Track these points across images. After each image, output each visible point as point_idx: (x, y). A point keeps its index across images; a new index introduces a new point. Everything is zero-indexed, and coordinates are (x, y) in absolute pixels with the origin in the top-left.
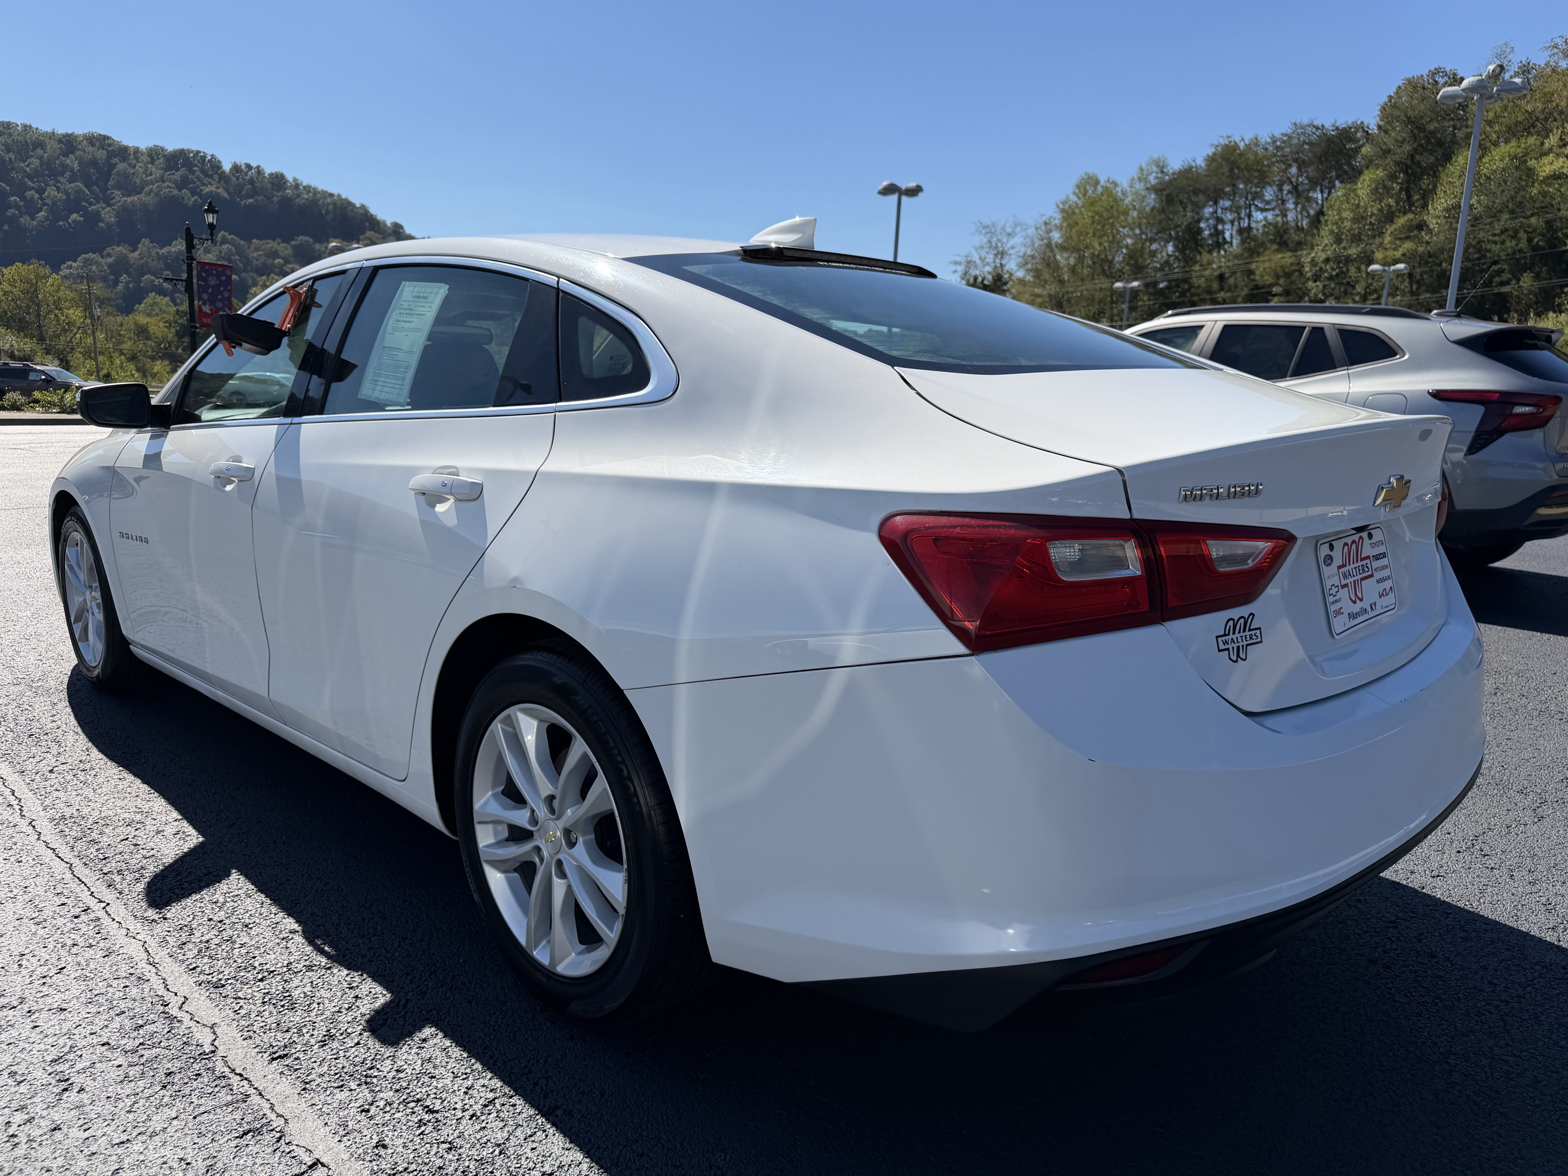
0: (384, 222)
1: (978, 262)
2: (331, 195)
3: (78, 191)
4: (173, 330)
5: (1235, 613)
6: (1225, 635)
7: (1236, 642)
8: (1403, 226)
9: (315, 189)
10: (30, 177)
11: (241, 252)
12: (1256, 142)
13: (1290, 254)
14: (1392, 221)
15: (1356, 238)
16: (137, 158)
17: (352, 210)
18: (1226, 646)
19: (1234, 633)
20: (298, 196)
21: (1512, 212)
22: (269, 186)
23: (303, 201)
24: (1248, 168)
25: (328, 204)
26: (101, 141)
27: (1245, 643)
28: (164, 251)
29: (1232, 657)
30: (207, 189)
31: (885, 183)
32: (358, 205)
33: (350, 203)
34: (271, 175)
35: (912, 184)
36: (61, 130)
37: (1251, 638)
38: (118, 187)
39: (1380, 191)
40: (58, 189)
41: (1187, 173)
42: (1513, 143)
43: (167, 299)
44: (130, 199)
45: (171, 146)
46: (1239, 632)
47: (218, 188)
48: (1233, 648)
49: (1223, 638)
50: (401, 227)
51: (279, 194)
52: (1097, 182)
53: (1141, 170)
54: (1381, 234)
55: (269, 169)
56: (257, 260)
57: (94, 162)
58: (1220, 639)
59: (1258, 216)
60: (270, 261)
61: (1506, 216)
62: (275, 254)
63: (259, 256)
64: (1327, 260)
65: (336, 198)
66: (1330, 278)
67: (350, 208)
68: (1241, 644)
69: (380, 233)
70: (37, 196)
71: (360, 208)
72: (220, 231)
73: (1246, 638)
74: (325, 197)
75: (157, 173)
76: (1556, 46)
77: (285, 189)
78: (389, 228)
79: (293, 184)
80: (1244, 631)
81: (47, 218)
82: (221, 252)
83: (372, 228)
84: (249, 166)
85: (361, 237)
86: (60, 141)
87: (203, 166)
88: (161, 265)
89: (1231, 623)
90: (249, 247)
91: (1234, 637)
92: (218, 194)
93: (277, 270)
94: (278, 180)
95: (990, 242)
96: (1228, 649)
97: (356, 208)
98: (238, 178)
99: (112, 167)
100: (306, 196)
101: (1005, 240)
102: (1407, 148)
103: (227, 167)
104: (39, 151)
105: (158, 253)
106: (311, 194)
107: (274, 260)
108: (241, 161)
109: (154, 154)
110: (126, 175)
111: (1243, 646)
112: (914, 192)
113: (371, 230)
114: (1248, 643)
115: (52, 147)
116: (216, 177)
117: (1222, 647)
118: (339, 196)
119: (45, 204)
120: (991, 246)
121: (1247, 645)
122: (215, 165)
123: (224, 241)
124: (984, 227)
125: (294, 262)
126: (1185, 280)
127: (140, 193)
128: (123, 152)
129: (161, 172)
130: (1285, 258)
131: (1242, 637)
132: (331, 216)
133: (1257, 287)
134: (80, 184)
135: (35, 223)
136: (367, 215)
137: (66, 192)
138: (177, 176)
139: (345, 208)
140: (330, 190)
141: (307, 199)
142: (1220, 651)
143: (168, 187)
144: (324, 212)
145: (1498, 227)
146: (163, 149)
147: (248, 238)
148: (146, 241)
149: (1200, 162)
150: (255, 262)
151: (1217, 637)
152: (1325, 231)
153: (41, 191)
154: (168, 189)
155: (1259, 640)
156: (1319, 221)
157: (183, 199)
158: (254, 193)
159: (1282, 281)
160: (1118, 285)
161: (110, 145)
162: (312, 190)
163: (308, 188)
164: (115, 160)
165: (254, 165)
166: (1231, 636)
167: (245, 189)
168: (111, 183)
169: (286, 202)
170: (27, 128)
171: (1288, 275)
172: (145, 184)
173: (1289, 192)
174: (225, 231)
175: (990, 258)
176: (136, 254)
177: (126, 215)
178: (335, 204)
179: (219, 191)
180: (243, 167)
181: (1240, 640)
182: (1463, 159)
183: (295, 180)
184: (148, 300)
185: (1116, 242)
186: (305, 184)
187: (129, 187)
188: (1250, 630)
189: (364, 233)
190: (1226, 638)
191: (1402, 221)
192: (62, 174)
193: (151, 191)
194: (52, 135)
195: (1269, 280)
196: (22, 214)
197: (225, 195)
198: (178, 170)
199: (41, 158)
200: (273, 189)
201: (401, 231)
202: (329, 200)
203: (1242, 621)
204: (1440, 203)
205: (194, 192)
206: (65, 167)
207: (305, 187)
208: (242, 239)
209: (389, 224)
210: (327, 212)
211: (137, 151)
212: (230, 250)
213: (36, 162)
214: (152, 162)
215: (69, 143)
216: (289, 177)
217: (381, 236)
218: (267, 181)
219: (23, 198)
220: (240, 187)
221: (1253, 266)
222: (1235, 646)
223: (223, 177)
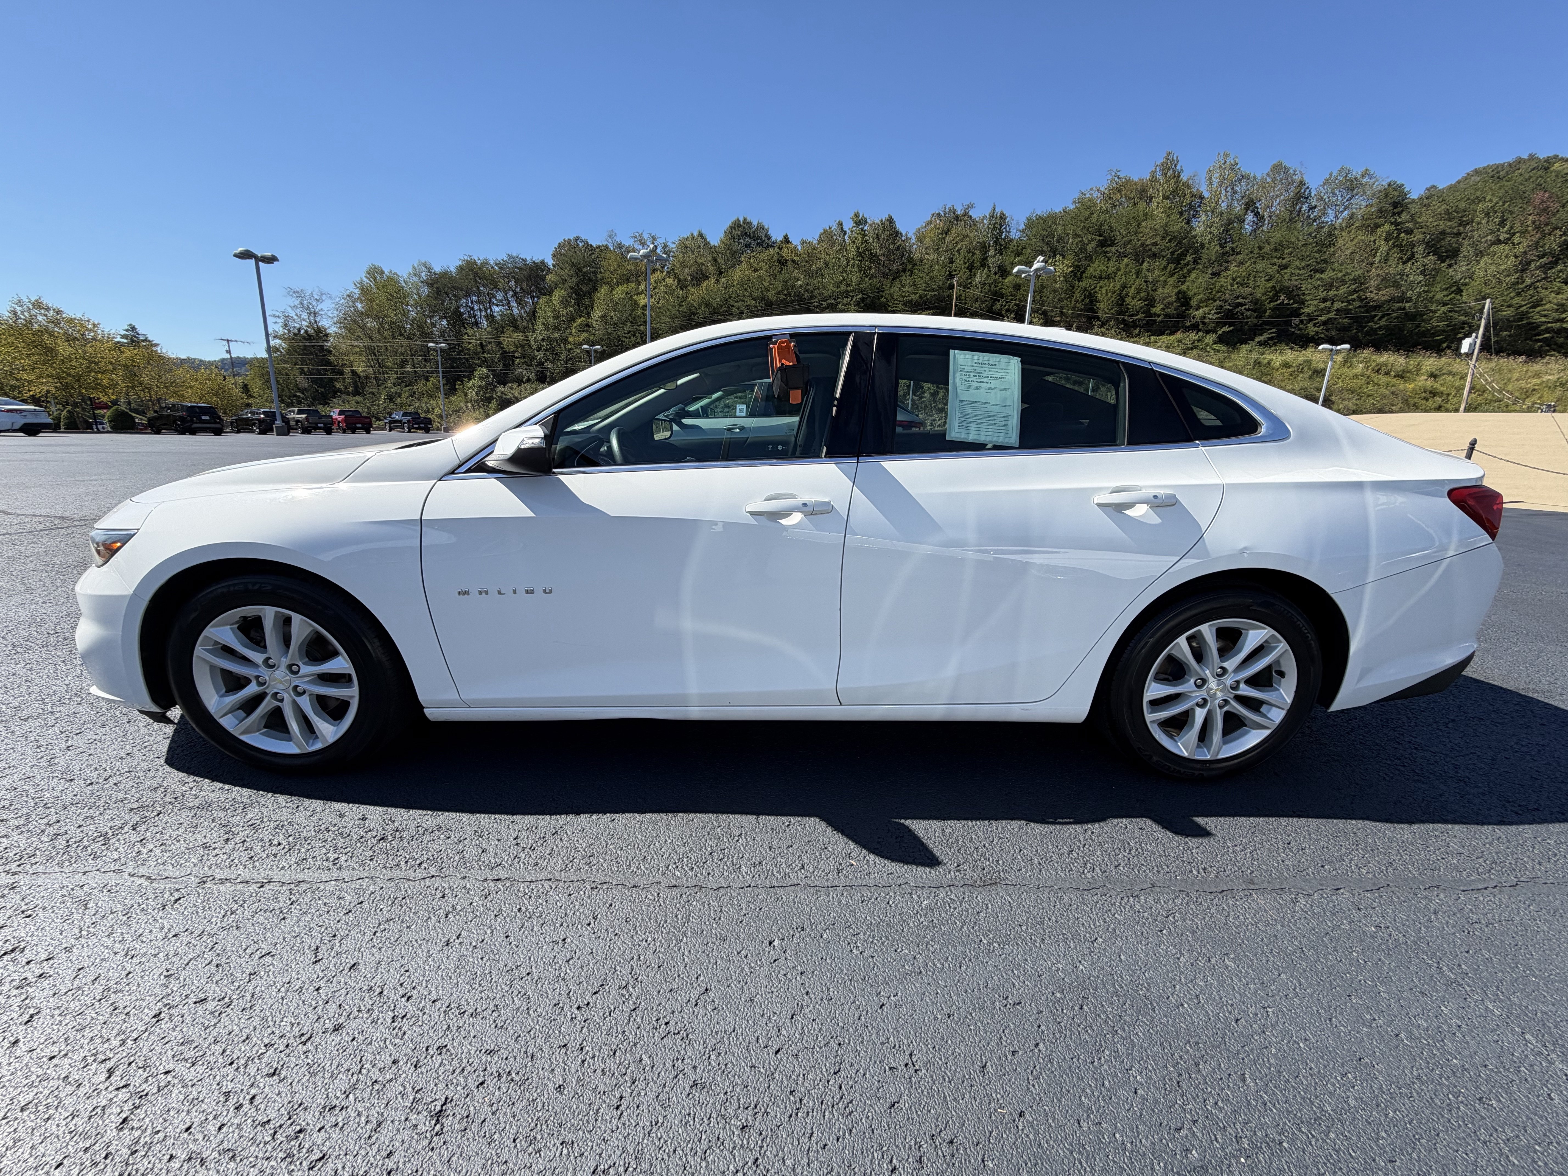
1: (295, 317)
8: (581, 324)
12: (486, 263)
13: (521, 334)
14: (574, 322)
15: (556, 329)
21: (631, 322)
24: (485, 278)
31: (240, 249)
35: (268, 254)
39: (565, 303)
41: (445, 274)
42: (625, 285)
52: (382, 272)
53: (414, 268)
54: (569, 327)
59: (496, 309)
61: (629, 324)
64: (543, 340)
66: (547, 350)
76: (636, 237)
95: (301, 303)
101: (314, 303)
102: (575, 280)
112: (271, 260)
120: (303, 307)
124: (294, 292)
126: (459, 345)
130: (518, 337)
133: (505, 352)
145: (626, 329)
149: (453, 269)
152: (539, 322)
156: (535, 316)
159: (519, 349)
160: (431, 344)
171: (522, 346)
173: (512, 296)
175: (305, 315)
182: (603, 290)
185: (405, 314)
191: (579, 321)
195: (513, 349)
204: (597, 313)
221: (501, 340)
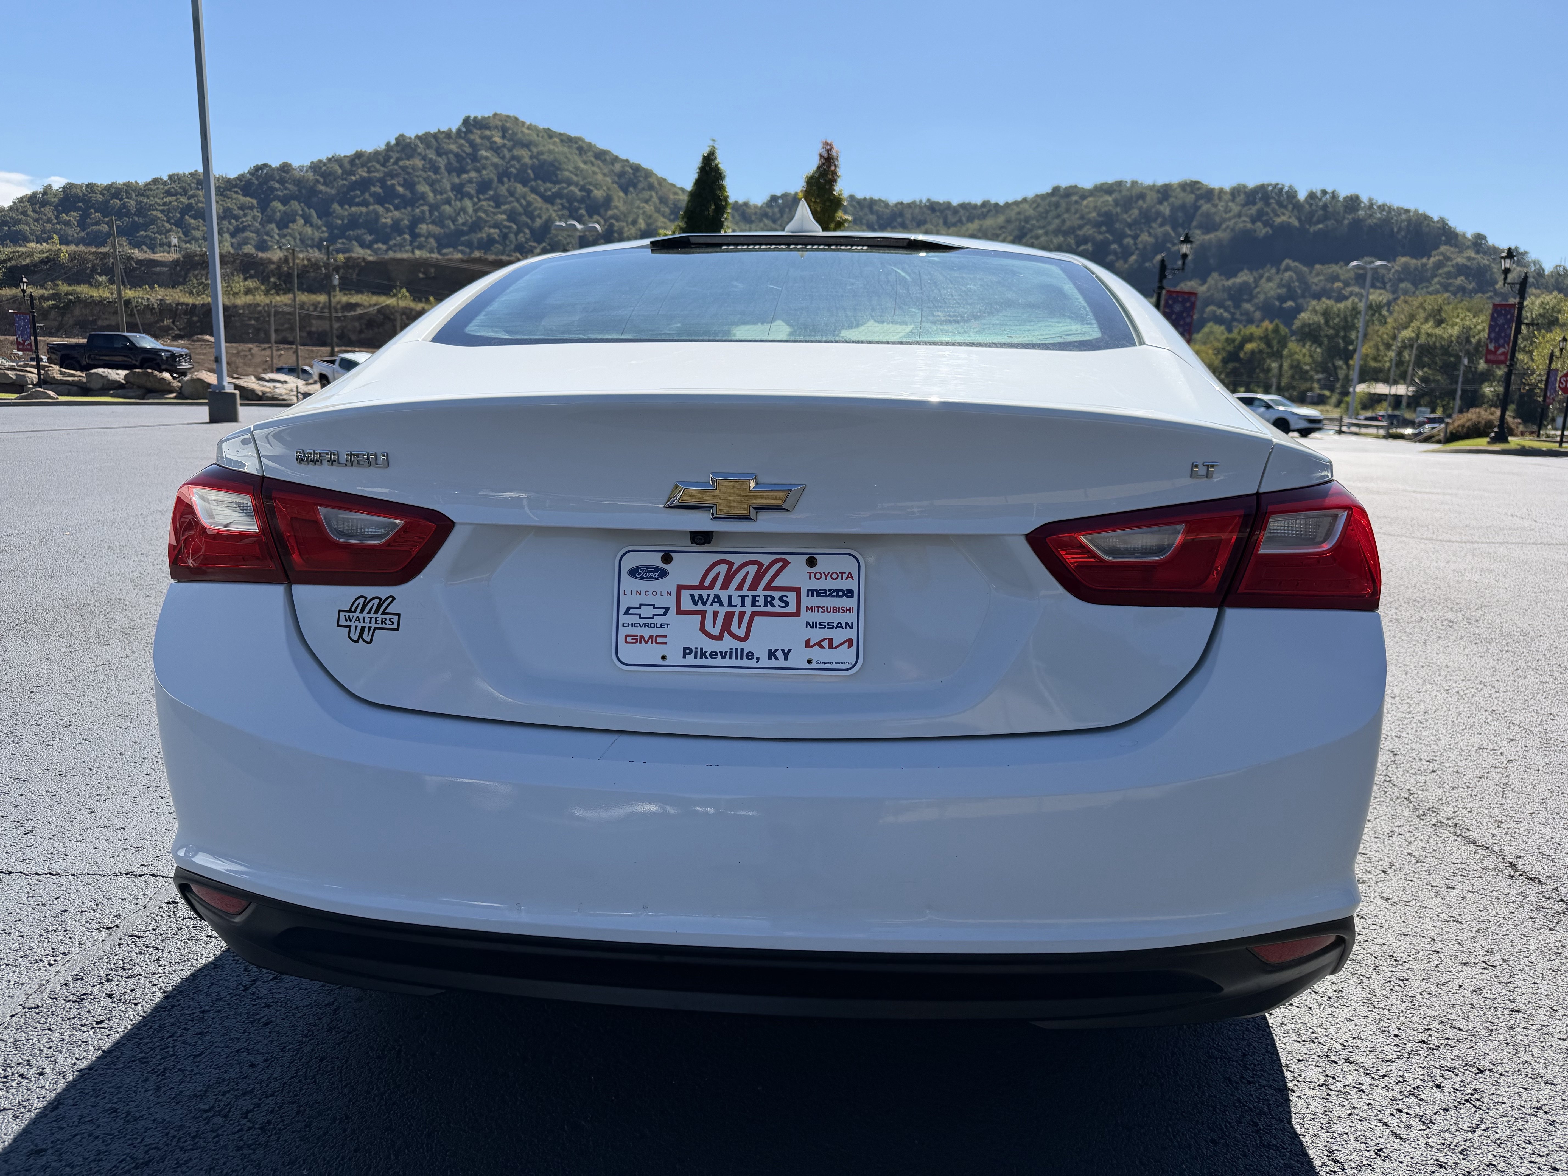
0: (1464, 236)
2: (1408, 211)
3: (1166, 234)
4: (1220, 357)
5: (370, 591)
6: (350, 611)
7: (362, 621)
9: (1389, 208)
10: (1130, 226)
11: (1302, 279)
16: (1220, 198)
17: (1428, 225)
18: (348, 623)
19: (362, 612)
20: (1371, 216)
22: (1342, 210)
23: (1375, 221)
25: (1402, 221)
26: (1192, 187)
27: (373, 625)
28: (1230, 283)
29: (352, 635)
30: (1278, 220)
32: (1436, 219)
33: (1426, 217)
34: (1346, 198)
36: (1161, 181)
37: (383, 621)
38: (1199, 227)
40: (1150, 234)
43: (1223, 328)
44: (1207, 237)
45: (1252, 183)
46: (369, 612)
47: (1290, 217)
48: (356, 627)
49: (347, 614)
50: (1484, 238)
51: (1350, 217)
55: (1344, 193)
56: (1316, 285)
57: (1183, 207)
58: (342, 614)
60: (1329, 286)
62: (1335, 278)
63: (1320, 281)
65: (1412, 214)
67: (1426, 222)
68: (367, 625)
69: (1456, 246)
70: (1132, 242)
71: (1438, 222)
72: (1283, 259)
73: (376, 620)
74: (1400, 214)
75: (1235, 208)
77: (1358, 210)
78: (1469, 240)
79: (1368, 204)
80: (376, 612)
81: (1136, 261)
82: (1282, 279)
83: (1448, 242)
84: (1324, 192)
85: (1434, 253)
86: (1158, 191)
87: (1279, 197)
88: (1226, 296)
89: (361, 601)
90: (1311, 272)
91: (361, 616)
92: (1289, 224)
93: (1335, 294)
94: (1353, 202)
96: (350, 627)
97: (1434, 222)
98: (1311, 205)
99: (1197, 208)
100: (1379, 215)
103: (1302, 196)
104: (1140, 202)
105: (1223, 285)
106: (1384, 213)
107: (1333, 283)
108: (1317, 188)
109: (1236, 192)
110: (1208, 215)
111: (370, 628)
113: (1446, 244)
114: (377, 626)
115: (1152, 197)
116: (1290, 207)
117: (342, 622)
118: (1416, 211)
119: (1137, 249)
121: (376, 628)
122: (1292, 195)
123: (1288, 269)
125: (1354, 285)
127: (1216, 230)
128: (1209, 194)
129: (1239, 208)
131: (371, 618)
132: (1403, 233)
134: (1168, 228)
135: (1126, 266)
136: (1444, 228)
137: (1156, 237)
138: (1253, 210)
139: (1421, 223)
140: (1407, 206)
141: (1379, 219)
142: (338, 625)
143: (1244, 221)
144: (1395, 230)
146: (1244, 187)
147: (1310, 264)
148: (1215, 275)
150: (1314, 287)
151: (340, 611)
153: (1135, 237)
154: (1243, 223)
155: (395, 626)
157: (1255, 231)
158: (1325, 218)
161: (1199, 189)
162: (1386, 208)
163: (1382, 208)
164: (1201, 202)
165: (1329, 190)
166: (357, 614)
167: (1316, 216)
168: (1194, 223)
169: (1357, 224)
170: (1134, 183)
172: (1224, 220)
174: (1290, 258)
176: (1204, 288)
177: (1202, 251)
178: (1409, 221)
179: (1291, 220)
180: (1319, 194)
181: (367, 620)
183: (1370, 200)
184: (1206, 330)
186: (1380, 202)
187: (1209, 226)
188: (383, 613)
189: (1438, 248)
190: (351, 614)
192: (1155, 220)
193: (1228, 227)
194: (1152, 188)
196: (1118, 259)
197: (1296, 223)
198: (1254, 203)
199: (1140, 209)
200: (1345, 212)
201: (1483, 242)
202: (1404, 217)
203: (376, 601)
205: (1266, 224)
206: (1159, 214)
207: (1379, 207)
208: (1305, 265)
209: (1469, 235)
210: (1400, 229)
211: (1221, 191)
212: (1291, 278)
213: (1136, 212)
214: (1233, 200)
215: (1165, 192)
216: (1364, 199)
217: (1457, 250)
218: (1339, 204)
219: (1121, 245)
220: (1312, 213)
222: (360, 626)
223: (1298, 206)
